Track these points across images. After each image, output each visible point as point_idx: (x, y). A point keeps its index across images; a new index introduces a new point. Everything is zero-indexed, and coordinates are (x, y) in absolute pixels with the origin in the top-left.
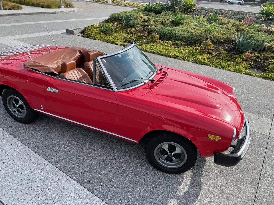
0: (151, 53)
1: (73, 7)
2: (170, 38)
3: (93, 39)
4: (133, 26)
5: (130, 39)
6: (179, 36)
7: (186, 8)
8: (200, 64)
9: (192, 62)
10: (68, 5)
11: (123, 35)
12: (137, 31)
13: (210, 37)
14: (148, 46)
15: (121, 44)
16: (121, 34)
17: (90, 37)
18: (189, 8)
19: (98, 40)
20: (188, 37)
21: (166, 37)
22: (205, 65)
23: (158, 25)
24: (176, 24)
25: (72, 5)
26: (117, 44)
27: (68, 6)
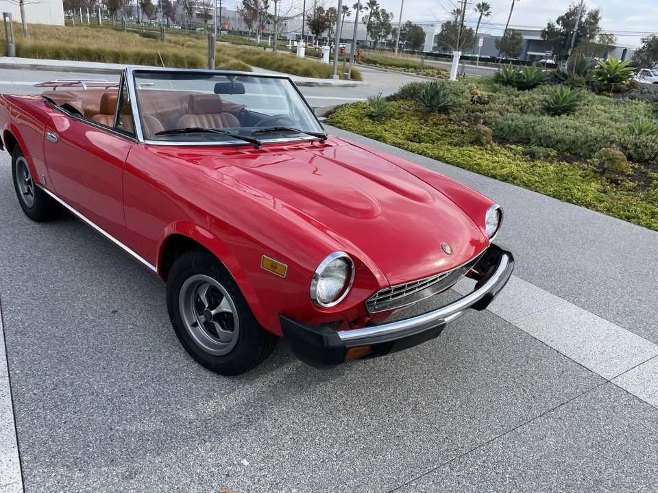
0: (453, 165)
1: (359, 79)
2: (525, 141)
3: (340, 128)
4: (444, 110)
5: (425, 135)
6: (550, 137)
7: (603, 80)
8: (569, 201)
9: (549, 195)
10: (349, 74)
11: (412, 126)
12: (451, 120)
13: (636, 144)
14: (455, 151)
15: (394, 143)
16: (409, 123)
17: (337, 123)
18: (611, 80)
19: (350, 130)
20: (574, 142)
21: (515, 138)
22: (581, 205)
23: (508, 111)
24: (554, 110)
25: (358, 74)
26: (385, 141)
27: (349, 77)
